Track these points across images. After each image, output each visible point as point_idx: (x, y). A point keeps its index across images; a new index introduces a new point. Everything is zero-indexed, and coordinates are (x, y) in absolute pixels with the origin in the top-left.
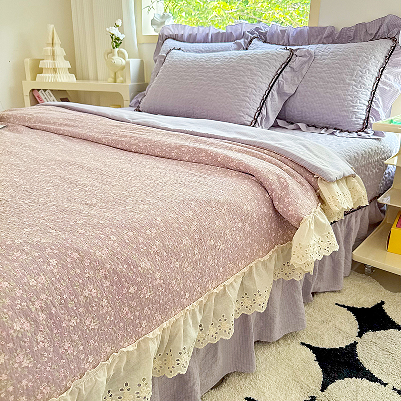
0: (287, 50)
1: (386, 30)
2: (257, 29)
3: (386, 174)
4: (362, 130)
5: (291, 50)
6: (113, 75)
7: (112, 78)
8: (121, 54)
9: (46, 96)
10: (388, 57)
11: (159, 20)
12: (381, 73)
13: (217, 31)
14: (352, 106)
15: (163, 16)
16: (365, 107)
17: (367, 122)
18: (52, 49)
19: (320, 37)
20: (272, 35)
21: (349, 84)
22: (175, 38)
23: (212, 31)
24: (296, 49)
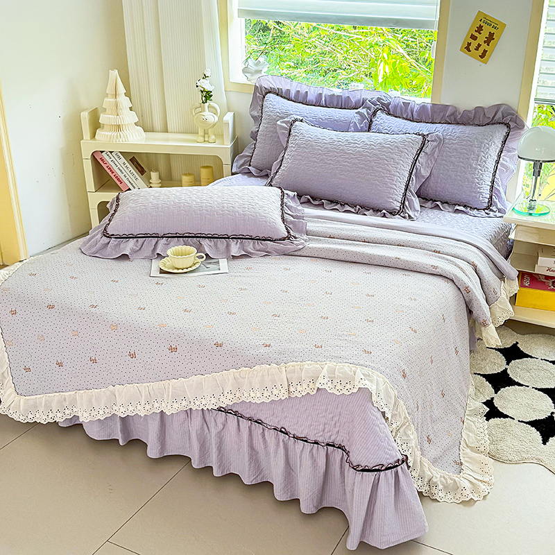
0: (419, 135)
1: (501, 116)
2: (379, 99)
4: (488, 208)
5: (423, 136)
7: (201, 136)
8: (212, 110)
9: (113, 158)
10: (504, 142)
12: (499, 157)
13: (332, 93)
14: (479, 188)
15: (257, 64)
16: (489, 187)
17: (491, 200)
18: (116, 101)
19: (442, 114)
20: (396, 107)
21: (476, 169)
22: (278, 93)
23: (326, 92)
24: (427, 135)
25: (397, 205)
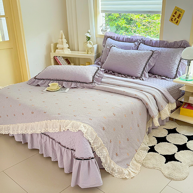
0: (151, 51)
1: (183, 44)
2: (142, 39)
3: (183, 91)
4: (174, 78)
5: (153, 51)
6: (87, 51)
7: (87, 52)
8: (90, 43)
9: (60, 59)
11: (105, 30)
13: (128, 37)
14: (171, 70)
15: (106, 28)
16: (176, 70)
17: (176, 75)
18: (62, 40)
19: (163, 44)
20: (147, 42)
21: (171, 63)
22: (111, 38)
23: (126, 37)
24: (155, 51)
25: (139, 75)
